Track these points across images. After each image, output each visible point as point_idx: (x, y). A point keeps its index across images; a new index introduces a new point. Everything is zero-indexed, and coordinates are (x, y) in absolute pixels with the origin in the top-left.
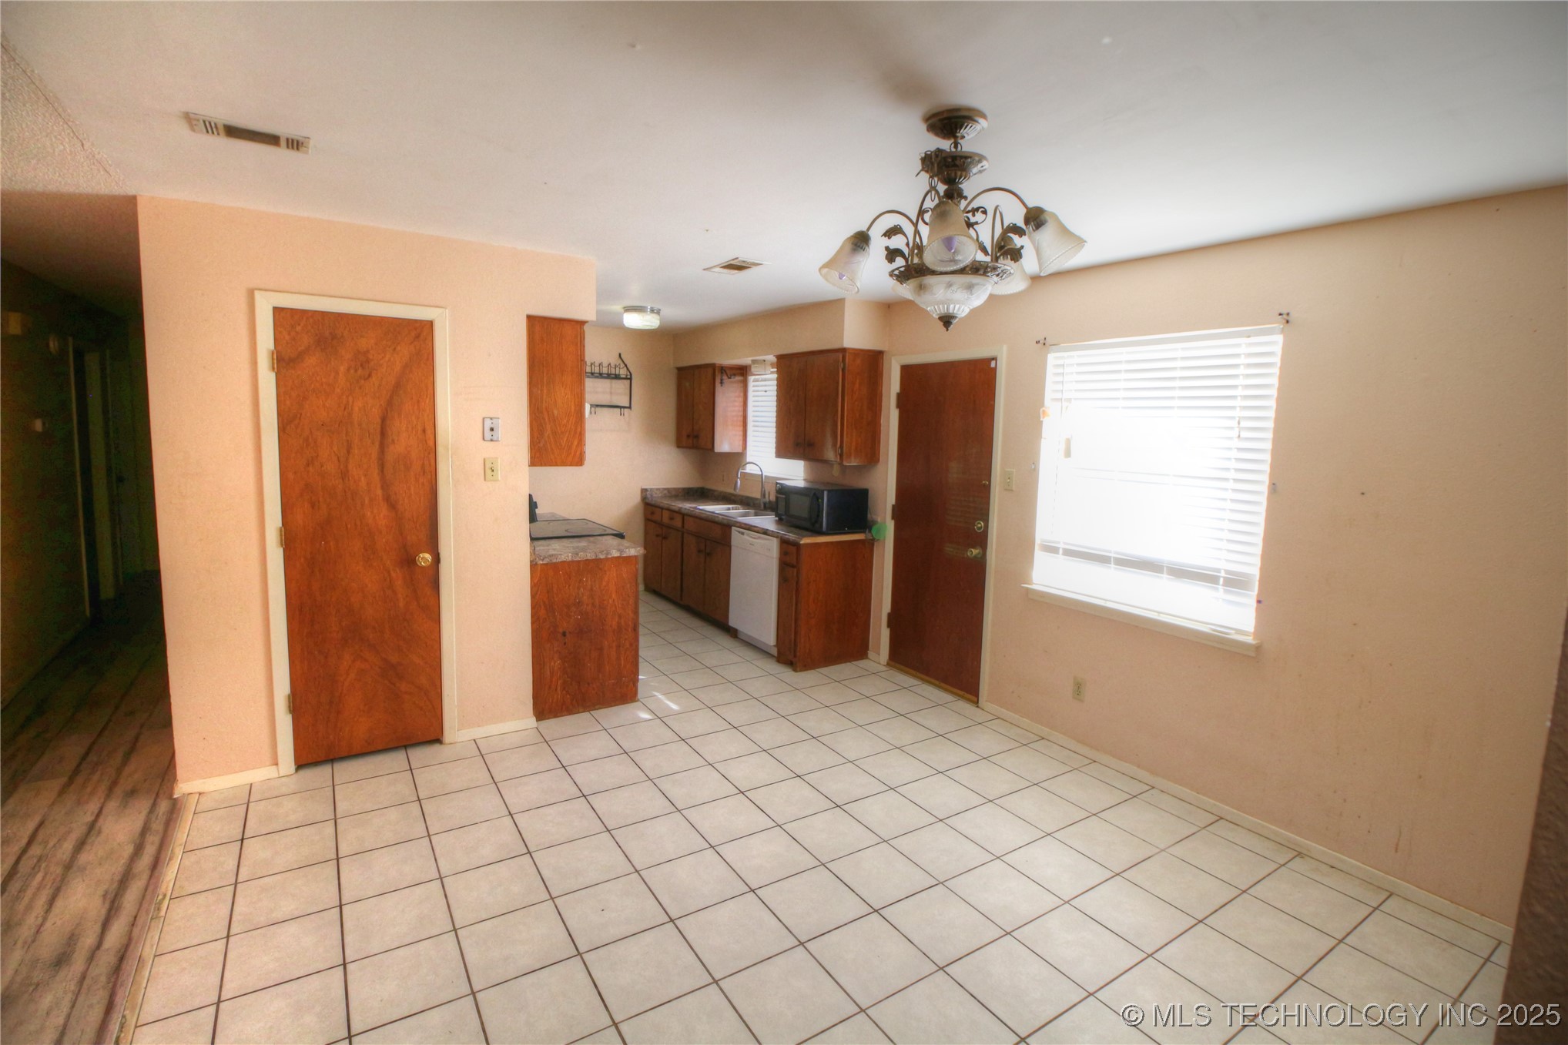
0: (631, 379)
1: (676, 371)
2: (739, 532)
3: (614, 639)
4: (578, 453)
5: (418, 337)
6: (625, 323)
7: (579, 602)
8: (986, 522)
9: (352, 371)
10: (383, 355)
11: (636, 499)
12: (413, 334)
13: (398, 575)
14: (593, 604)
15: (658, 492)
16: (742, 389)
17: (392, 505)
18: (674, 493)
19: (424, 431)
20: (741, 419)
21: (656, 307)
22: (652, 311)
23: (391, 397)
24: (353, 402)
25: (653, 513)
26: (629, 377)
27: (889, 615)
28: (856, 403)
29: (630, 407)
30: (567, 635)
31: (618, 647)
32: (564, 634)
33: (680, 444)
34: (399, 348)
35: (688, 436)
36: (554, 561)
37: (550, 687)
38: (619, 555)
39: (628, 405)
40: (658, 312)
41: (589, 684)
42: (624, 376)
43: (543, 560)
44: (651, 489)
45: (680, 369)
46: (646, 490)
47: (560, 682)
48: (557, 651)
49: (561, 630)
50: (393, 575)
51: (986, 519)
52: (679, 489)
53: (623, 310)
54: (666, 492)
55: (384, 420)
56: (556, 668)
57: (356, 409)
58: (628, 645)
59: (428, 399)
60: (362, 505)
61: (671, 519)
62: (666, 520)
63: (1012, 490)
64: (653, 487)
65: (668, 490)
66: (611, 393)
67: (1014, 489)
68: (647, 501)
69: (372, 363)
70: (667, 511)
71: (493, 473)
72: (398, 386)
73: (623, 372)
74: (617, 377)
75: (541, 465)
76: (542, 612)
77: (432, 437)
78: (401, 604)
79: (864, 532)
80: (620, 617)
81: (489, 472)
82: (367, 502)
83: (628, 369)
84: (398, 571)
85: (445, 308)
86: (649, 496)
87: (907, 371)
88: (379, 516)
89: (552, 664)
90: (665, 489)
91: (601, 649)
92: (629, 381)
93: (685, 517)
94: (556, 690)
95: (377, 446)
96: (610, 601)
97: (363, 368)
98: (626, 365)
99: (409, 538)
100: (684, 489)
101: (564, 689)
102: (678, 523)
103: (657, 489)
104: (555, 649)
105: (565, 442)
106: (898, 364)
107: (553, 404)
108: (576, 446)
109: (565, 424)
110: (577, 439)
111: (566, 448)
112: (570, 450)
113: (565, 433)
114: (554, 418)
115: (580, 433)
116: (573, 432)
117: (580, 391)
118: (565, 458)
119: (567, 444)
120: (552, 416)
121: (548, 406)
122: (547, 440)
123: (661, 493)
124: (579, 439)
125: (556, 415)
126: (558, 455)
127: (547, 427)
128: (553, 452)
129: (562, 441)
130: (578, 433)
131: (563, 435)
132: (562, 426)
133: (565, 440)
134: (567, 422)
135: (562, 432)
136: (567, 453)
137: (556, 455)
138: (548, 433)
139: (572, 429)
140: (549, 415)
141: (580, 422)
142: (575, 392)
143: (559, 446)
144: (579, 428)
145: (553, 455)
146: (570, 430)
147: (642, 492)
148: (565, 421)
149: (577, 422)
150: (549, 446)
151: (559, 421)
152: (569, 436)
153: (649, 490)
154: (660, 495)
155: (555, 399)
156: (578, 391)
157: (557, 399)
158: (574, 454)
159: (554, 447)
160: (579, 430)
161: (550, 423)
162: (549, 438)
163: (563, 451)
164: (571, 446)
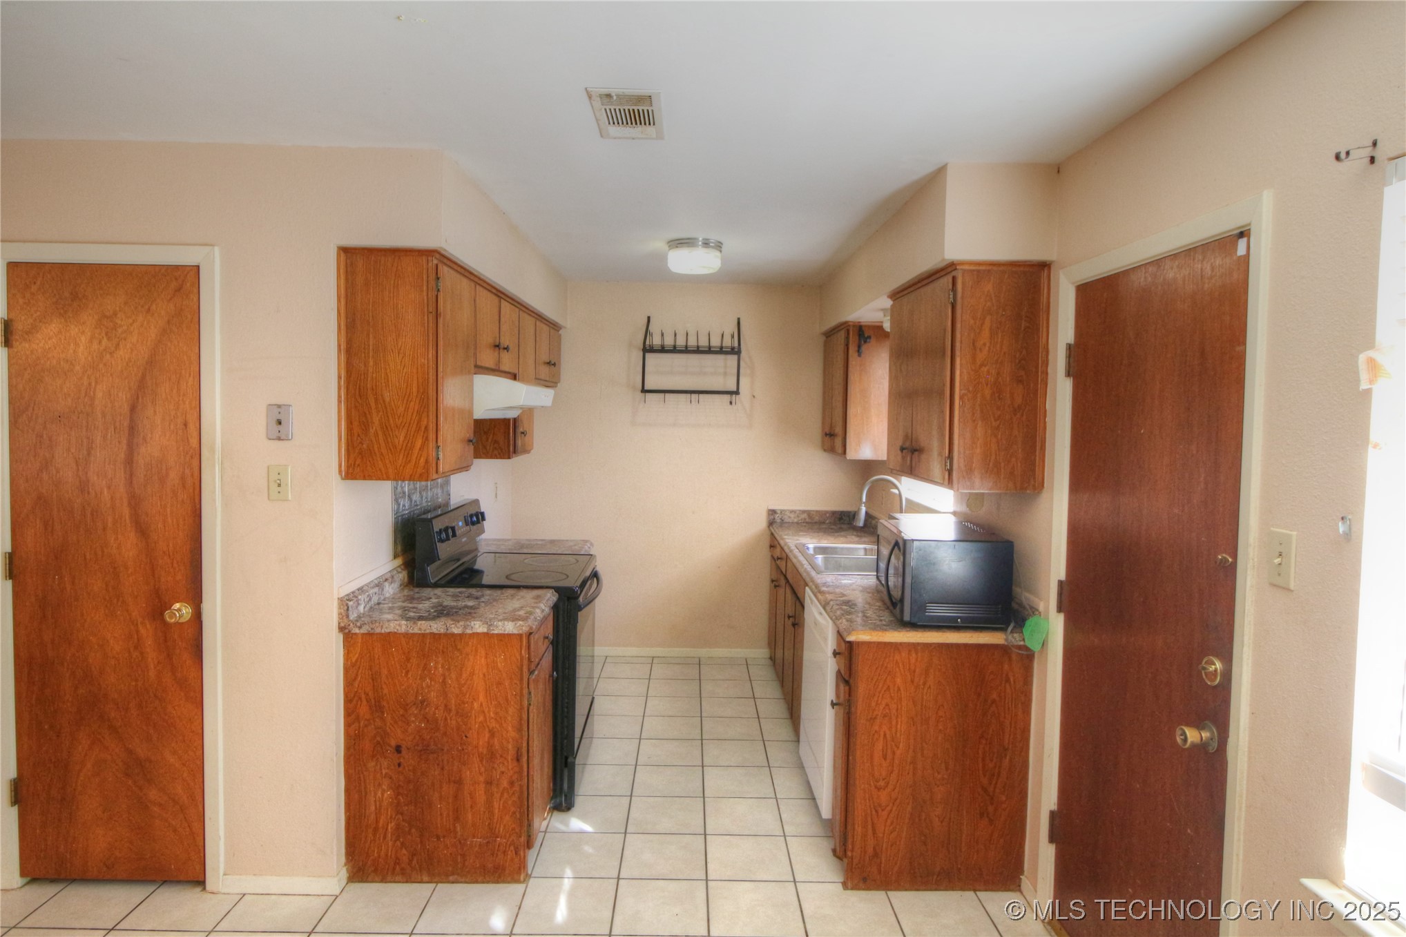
0: (739, 353)
1: (821, 336)
2: (810, 598)
3: (483, 769)
4: (422, 460)
5: (179, 290)
6: (669, 265)
7: (422, 702)
8: (1228, 658)
9: (95, 342)
10: (134, 317)
11: (759, 525)
12: (174, 285)
13: (147, 631)
14: (446, 706)
15: (792, 515)
17: (142, 530)
18: (817, 518)
19: (185, 425)
21: (714, 237)
22: (706, 244)
23: (143, 377)
24: (95, 386)
26: (739, 350)
27: (1053, 815)
28: (985, 369)
29: (740, 394)
30: (404, 751)
31: (489, 783)
32: (398, 749)
33: (824, 447)
34: (154, 307)
35: (827, 435)
36: (378, 630)
37: (376, 830)
38: (485, 630)
39: (738, 390)
40: (719, 246)
41: (438, 837)
43: (360, 628)
44: (782, 511)
45: (826, 336)
46: (775, 511)
47: (391, 826)
48: (386, 774)
49: (393, 743)
50: (143, 631)
51: (1227, 657)
52: (826, 512)
53: (666, 247)
54: (805, 516)
55: (133, 409)
56: (385, 803)
57: (99, 395)
58: (505, 783)
59: (191, 379)
60: (104, 529)
63: (1289, 590)
64: (785, 508)
65: (808, 513)
67: (1292, 586)
69: (120, 330)
70: (779, 547)
71: (279, 489)
72: (151, 363)
75: (364, 478)
76: (364, 710)
77: (195, 434)
78: (152, 674)
79: (1003, 630)
80: (492, 734)
81: (274, 487)
82: (110, 525)
83: (739, 339)
84: (148, 626)
85: (212, 245)
86: (778, 521)
87: (1086, 292)
88: (127, 547)
89: (379, 794)
90: (804, 512)
91: (459, 782)
92: (735, 355)
93: (788, 560)
94: (385, 838)
95: (125, 447)
96: (476, 705)
97: (109, 339)
98: (739, 334)
99: (163, 580)
100: (834, 513)
101: (397, 839)
102: (784, 566)
103: (792, 512)
104: (384, 772)
105: (401, 442)
106: (1073, 283)
107: (383, 381)
108: (420, 449)
109: (402, 414)
110: (421, 437)
111: (403, 451)
112: (410, 455)
113: (401, 427)
114: (385, 404)
115: (426, 428)
116: (415, 426)
117: (426, 361)
118: (402, 468)
119: (405, 445)
120: (382, 402)
121: (376, 386)
122: (373, 439)
123: (798, 516)
124: (425, 438)
125: (387, 399)
126: (390, 462)
127: (374, 421)
128: (383, 458)
129: (396, 441)
130: (423, 428)
131: (399, 431)
132: (396, 417)
133: (402, 439)
134: (405, 410)
135: (397, 426)
136: (405, 459)
137: (387, 462)
138: (374, 428)
139: (412, 422)
140: (376, 400)
141: (426, 409)
142: (419, 364)
143: (392, 448)
144: (426, 420)
145: (382, 462)
146: (410, 423)
147: (769, 514)
148: (401, 409)
149: (422, 410)
150: (376, 450)
151: (393, 410)
152: (409, 433)
153: (779, 512)
154: (796, 520)
155: (387, 374)
156: (423, 360)
157: (389, 374)
158: (416, 462)
159: (384, 451)
160: (424, 423)
161: (378, 412)
162: (376, 434)
163: (399, 456)
164: (412, 448)
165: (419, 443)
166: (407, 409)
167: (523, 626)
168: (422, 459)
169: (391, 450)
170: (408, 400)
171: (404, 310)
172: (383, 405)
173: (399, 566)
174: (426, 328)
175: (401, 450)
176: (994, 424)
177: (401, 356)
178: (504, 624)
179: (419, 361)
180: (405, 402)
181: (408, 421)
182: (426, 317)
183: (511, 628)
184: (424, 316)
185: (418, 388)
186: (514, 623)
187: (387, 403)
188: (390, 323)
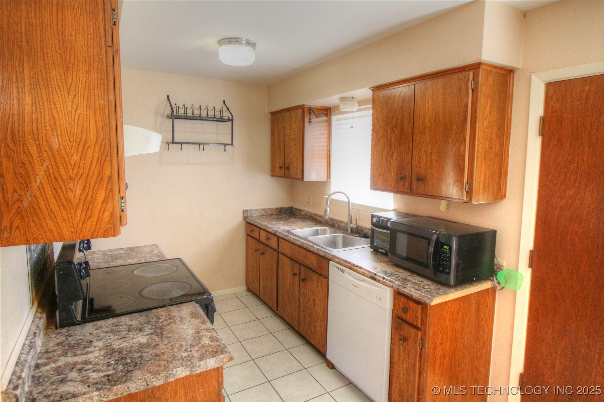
0: (232, 120)
1: (270, 115)
2: (339, 269)
11: (240, 218)
15: (256, 212)
16: (326, 128)
18: (269, 212)
20: (326, 152)
21: (252, 39)
22: (248, 43)
25: (252, 231)
26: (231, 118)
29: (232, 144)
33: (273, 174)
35: (281, 168)
38: (188, 374)
39: (230, 143)
40: (254, 46)
42: (227, 118)
44: (251, 210)
45: (273, 114)
46: (247, 211)
52: (273, 209)
53: (217, 45)
54: (263, 212)
61: (268, 239)
62: (263, 239)
64: (253, 208)
65: (264, 210)
66: (217, 133)
68: (248, 220)
70: (264, 232)
73: (226, 115)
74: (221, 120)
79: (491, 280)
83: (230, 112)
86: (249, 216)
90: (262, 210)
92: (231, 122)
93: (280, 239)
98: (228, 109)
100: (277, 209)
102: (273, 243)
103: (257, 210)
105: (78, 195)
106: (544, 82)
107: (48, 124)
108: (103, 202)
109: (77, 163)
110: (104, 189)
111: (81, 206)
112: (90, 211)
113: (77, 179)
114: (52, 152)
115: (110, 178)
116: (95, 177)
117: (106, 103)
118: (80, 224)
119: (83, 198)
120: (47, 149)
121: (37, 129)
122: (38, 194)
123: (259, 212)
124: (108, 189)
125: (56, 146)
126: (64, 220)
127: (37, 171)
128: (53, 216)
129: (71, 195)
130: (106, 179)
131: (74, 183)
132: (70, 167)
133: (78, 191)
134: (81, 159)
135: (71, 178)
136: (84, 215)
137: (60, 220)
138: (38, 181)
139: (91, 173)
140: (39, 146)
141: (108, 158)
142: (97, 105)
143: (65, 203)
144: (109, 168)
145: (53, 221)
146: (88, 174)
147: (244, 213)
148: (76, 158)
149: (103, 158)
150: (43, 207)
151: (64, 158)
152: (88, 185)
153: (249, 211)
154: (258, 215)
155: (53, 115)
156: (102, 101)
157: (56, 116)
158: (99, 217)
159: (54, 206)
160: (107, 172)
161: (42, 162)
162: (41, 187)
163: (75, 212)
164: (93, 200)
165: (101, 196)
166: (83, 157)
167: (224, 358)
168: (106, 214)
169: (64, 206)
170: (84, 148)
171: (73, 38)
172: (49, 153)
173: (37, 311)
174: (105, 64)
175: (78, 205)
176: (489, 163)
177: (72, 94)
178: (206, 362)
179: (97, 102)
180: (80, 149)
181: (86, 170)
182: (104, 52)
183: (213, 364)
184: (101, 49)
185: (97, 133)
186: (215, 358)
187: (55, 151)
188: (54, 53)
